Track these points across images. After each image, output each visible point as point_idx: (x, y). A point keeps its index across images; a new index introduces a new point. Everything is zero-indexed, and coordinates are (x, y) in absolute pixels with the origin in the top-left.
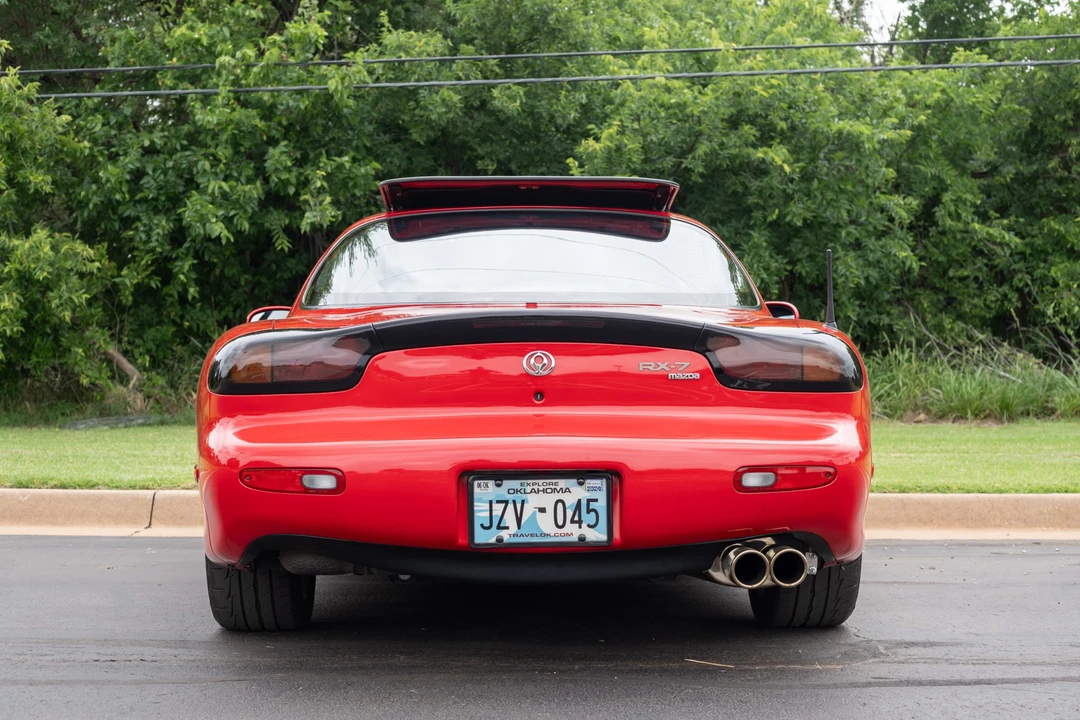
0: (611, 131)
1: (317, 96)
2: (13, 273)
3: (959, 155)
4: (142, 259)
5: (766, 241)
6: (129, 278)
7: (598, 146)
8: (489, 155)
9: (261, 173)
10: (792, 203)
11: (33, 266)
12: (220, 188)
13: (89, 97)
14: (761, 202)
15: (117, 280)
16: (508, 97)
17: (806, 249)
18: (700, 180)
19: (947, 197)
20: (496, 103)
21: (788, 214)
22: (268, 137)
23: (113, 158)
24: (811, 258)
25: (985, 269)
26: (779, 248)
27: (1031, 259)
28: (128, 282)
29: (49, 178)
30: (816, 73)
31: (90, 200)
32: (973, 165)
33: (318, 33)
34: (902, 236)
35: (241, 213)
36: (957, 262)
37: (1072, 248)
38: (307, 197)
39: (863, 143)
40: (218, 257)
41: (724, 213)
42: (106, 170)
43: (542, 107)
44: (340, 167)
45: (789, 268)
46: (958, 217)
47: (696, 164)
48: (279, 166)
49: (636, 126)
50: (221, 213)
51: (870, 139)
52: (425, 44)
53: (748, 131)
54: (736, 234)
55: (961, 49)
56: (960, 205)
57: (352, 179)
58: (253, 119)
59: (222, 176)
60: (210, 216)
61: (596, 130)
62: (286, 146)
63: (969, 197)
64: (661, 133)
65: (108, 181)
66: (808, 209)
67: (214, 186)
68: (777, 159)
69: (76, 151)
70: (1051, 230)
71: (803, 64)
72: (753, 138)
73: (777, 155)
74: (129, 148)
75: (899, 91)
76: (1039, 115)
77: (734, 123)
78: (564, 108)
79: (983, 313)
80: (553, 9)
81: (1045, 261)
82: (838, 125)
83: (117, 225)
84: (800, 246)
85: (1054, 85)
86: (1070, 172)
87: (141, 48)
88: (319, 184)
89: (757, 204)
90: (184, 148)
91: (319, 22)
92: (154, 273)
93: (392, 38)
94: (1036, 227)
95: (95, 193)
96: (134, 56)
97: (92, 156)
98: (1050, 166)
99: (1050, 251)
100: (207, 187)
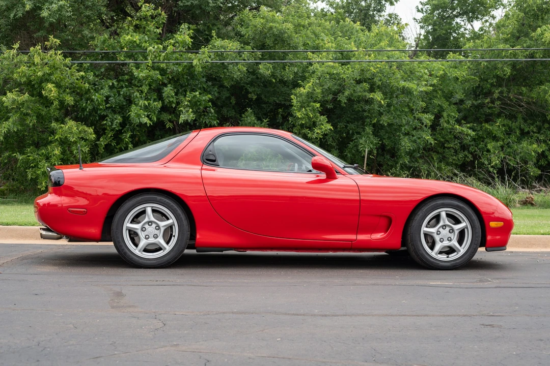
0: (310, 84)
1: (186, 66)
2: (59, 139)
3: (448, 96)
4: (109, 134)
5: (372, 131)
6: (103, 142)
7: (304, 91)
8: (254, 92)
9: (160, 98)
10: (382, 116)
11: (69, 136)
12: (144, 104)
13: (85, 63)
14: (369, 115)
15: (98, 142)
16: (265, 69)
17: (387, 134)
18: (345, 105)
19: (445, 114)
20: (261, 71)
21: (381, 120)
22: (162, 82)
23: (96, 91)
24: (389, 138)
25: (459, 144)
26: (375, 134)
27: (477, 140)
28: (102, 143)
29: (72, 98)
30: (394, 62)
31: (87, 107)
32: (453, 100)
33: (189, 40)
34: (426, 130)
35: (153, 114)
36: (447, 141)
37: (495, 135)
38: (182, 109)
39: (413, 92)
40: (139, 132)
41: (352, 119)
42: (95, 96)
43: (278, 73)
44: (195, 96)
45: (380, 143)
46: (448, 122)
47: (343, 98)
48: (169, 95)
49: (318, 81)
50: (146, 113)
51: (416, 90)
52: (232, 45)
53: (366, 86)
54: (357, 128)
55: (451, 53)
56: (449, 118)
57: (199, 101)
58: (157, 75)
59: (144, 99)
60: (142, 115)
61: (302, 83)
62: (171, 86)
63: (453, 114)
64: (329, 84)
65: (97, 100)
66: (389, 119)
67: (142, 102)
68: (378, 98)
69: (82, 87)
70: (486, 129)
71: (388, 57)
72: (367, 88)
73: (378, 96)
74: (103, 86)
75: (426, 70)
76: (482, 80)
77: (359, 82)
78: (288, 74)
79: (457, 162)
80: (285, 32)
81: (483, 141)
82: (403, 83)
83: (97, 118)
84: (384, 133)
85: (488, 68)
86: (494, 104)
87: (110, 43)
88: (186, 103)
89: (368, 116)
90: (126, 87)
91: (188, 35)
92: (113, 139)
93: (218, 42)
94: (479, 127)
95: (89, 104)
96: (106, 46)
97: (89, 90)
98: (486, 101)
99: (485, 137)
100: (138, 103)
